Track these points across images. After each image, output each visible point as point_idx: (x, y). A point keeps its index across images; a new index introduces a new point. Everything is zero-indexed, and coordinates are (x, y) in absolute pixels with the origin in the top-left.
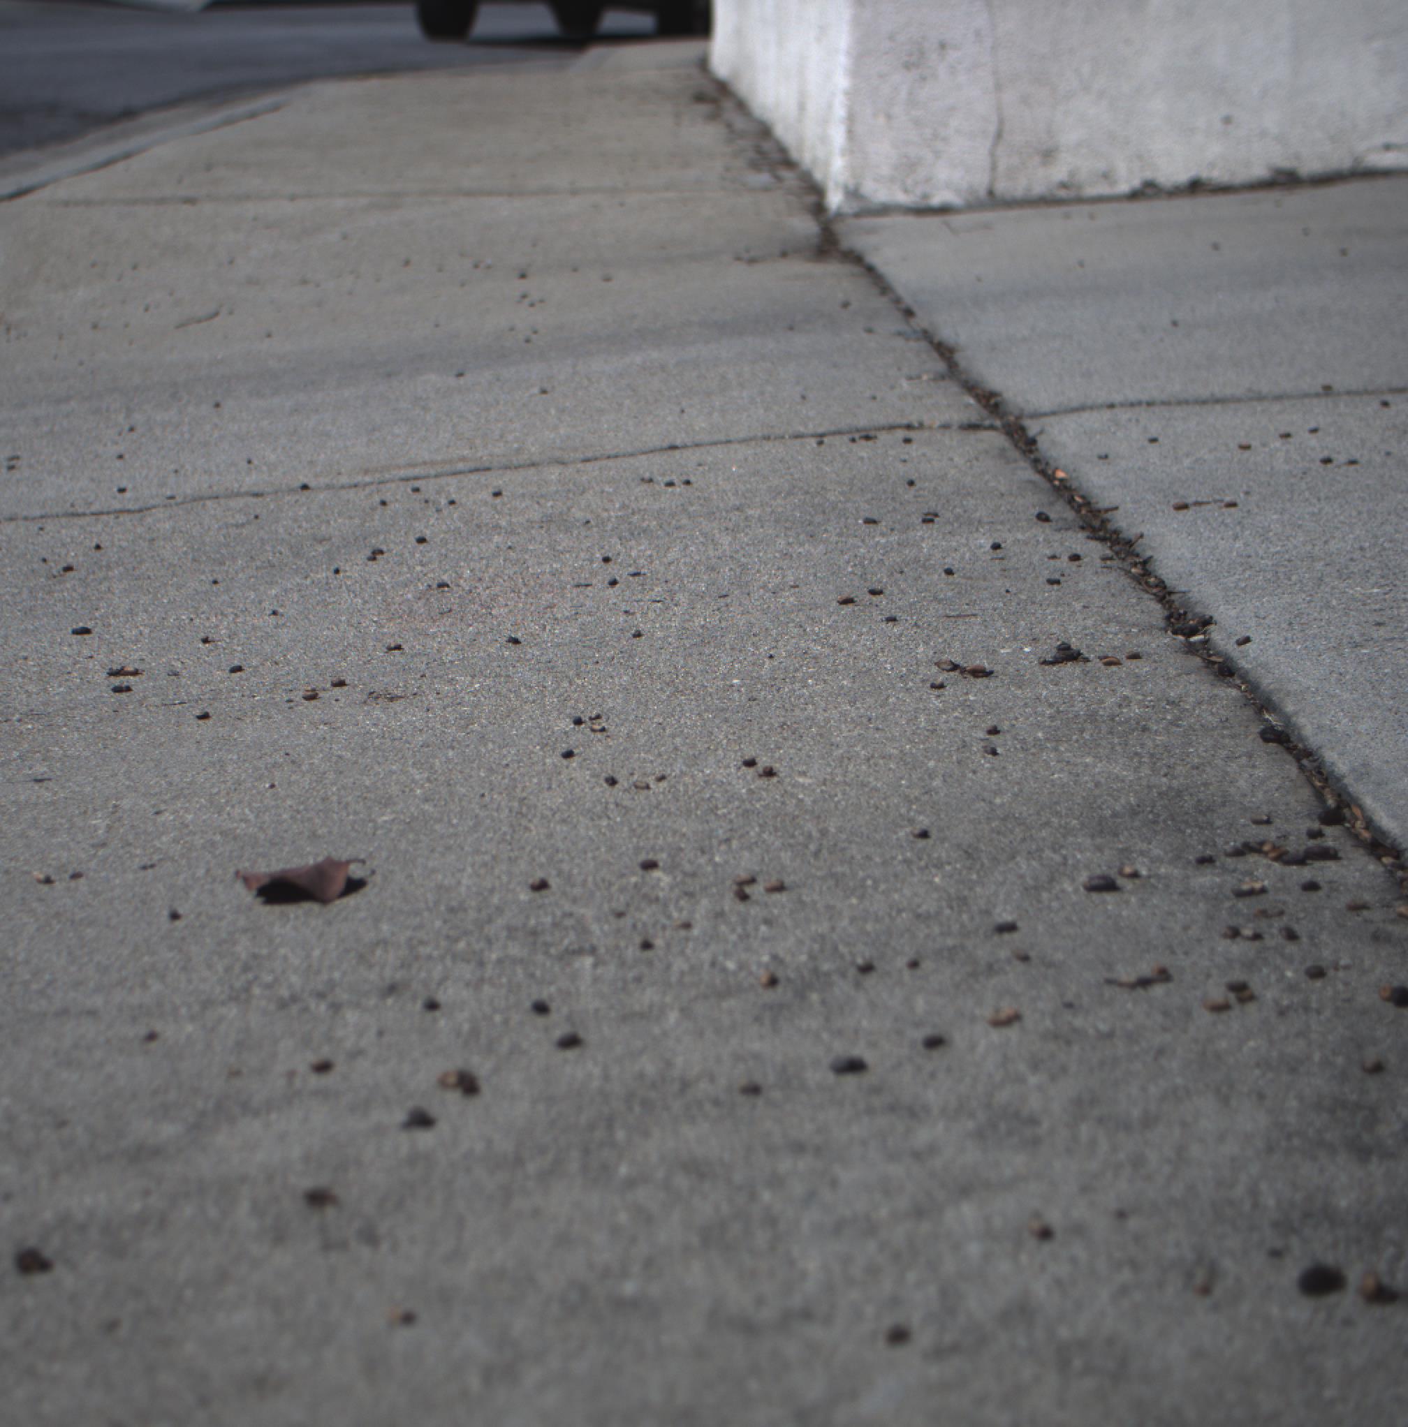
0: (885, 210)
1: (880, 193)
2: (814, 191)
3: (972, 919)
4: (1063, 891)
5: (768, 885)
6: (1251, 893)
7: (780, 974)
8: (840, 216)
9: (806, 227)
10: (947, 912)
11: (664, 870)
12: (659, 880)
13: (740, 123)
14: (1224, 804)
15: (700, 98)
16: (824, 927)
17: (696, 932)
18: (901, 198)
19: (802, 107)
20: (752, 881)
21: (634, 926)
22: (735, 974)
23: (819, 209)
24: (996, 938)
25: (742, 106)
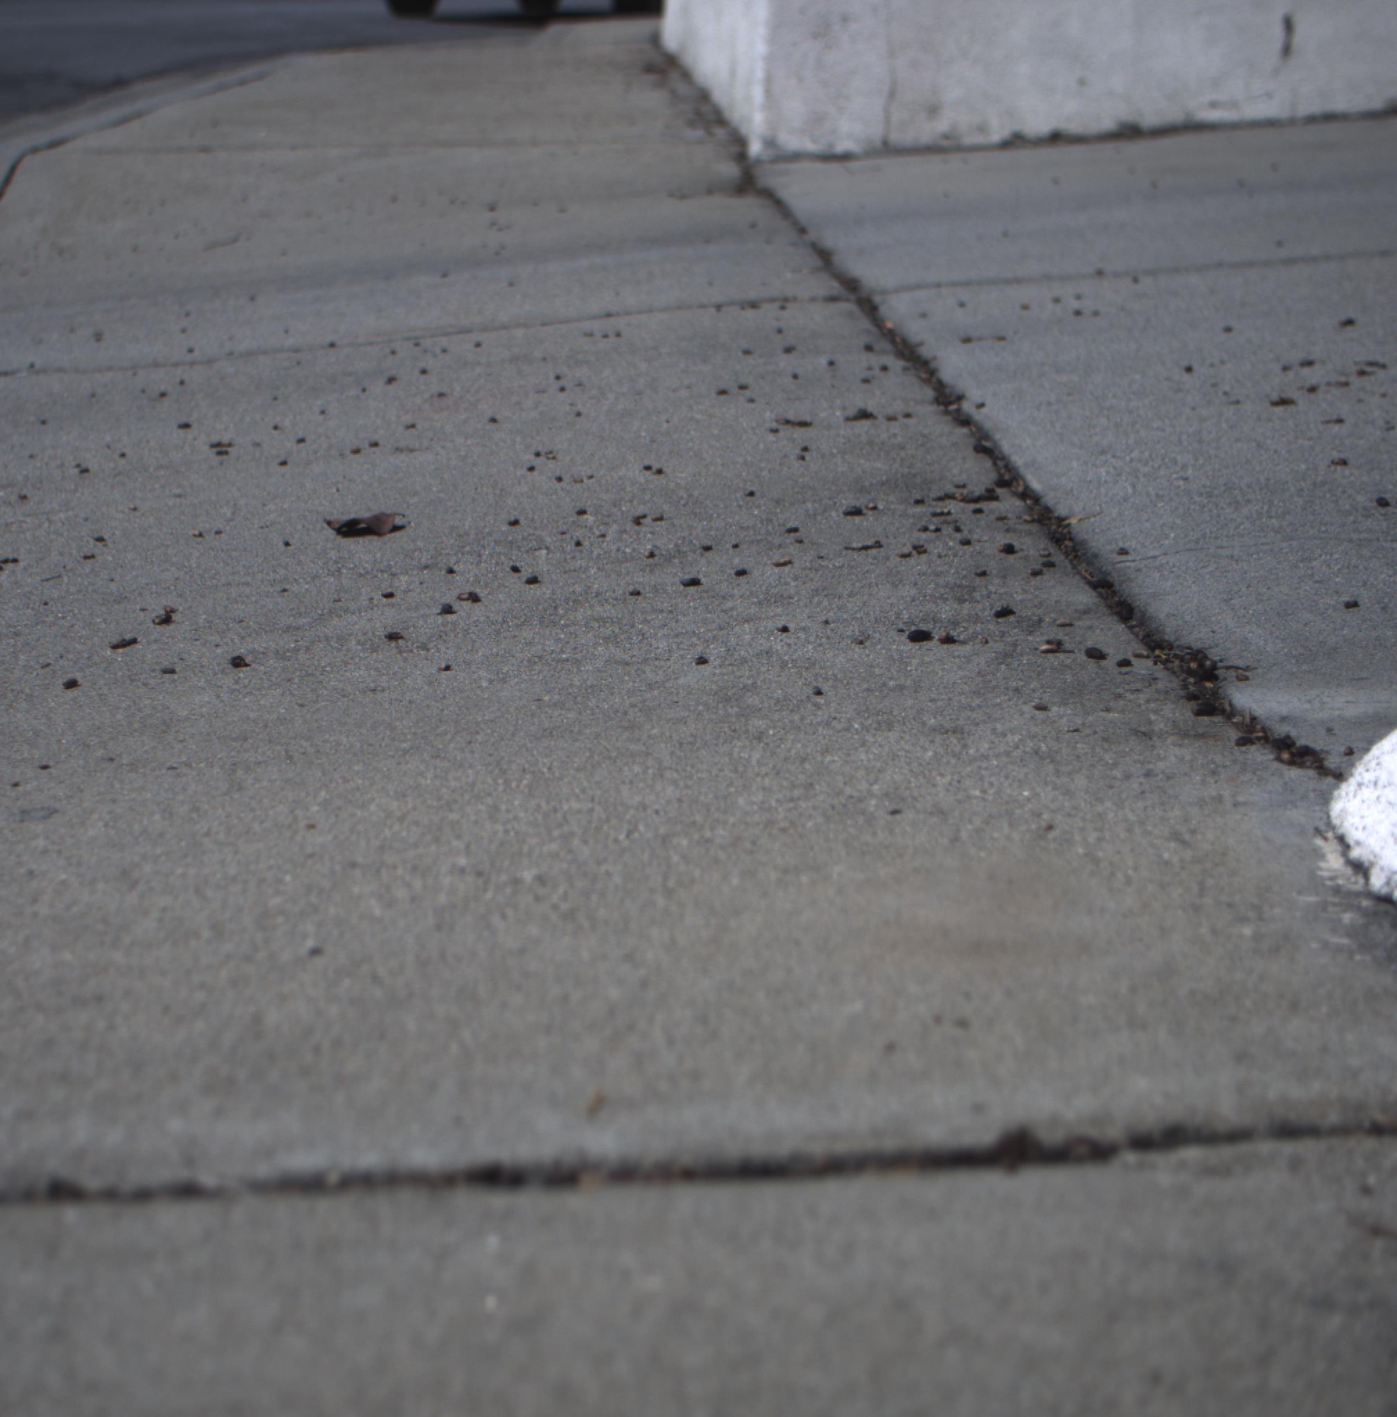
0: (796, 157)
1: (791, 141)
2: (740, 142)
3: (774, 528)
4: (830, 516)
5: (654, 516)
6: (942, 514)
7: (656, 552)
8: (759, 162)
9: (730, 170)
10: (759, 525)
11: (591, 514)
12: (587, 519)
13: (682, 88)
14: (940, 480)
15: (650, 69)
16: (686, 534)
17: (608, 539)
18: (810, 146)
19: (733, 73)
20: (644, 516)
21: (572, 538)
22: (630, 553)
23: (742, 157)
24: (786, 535)
25: (686, 75)
